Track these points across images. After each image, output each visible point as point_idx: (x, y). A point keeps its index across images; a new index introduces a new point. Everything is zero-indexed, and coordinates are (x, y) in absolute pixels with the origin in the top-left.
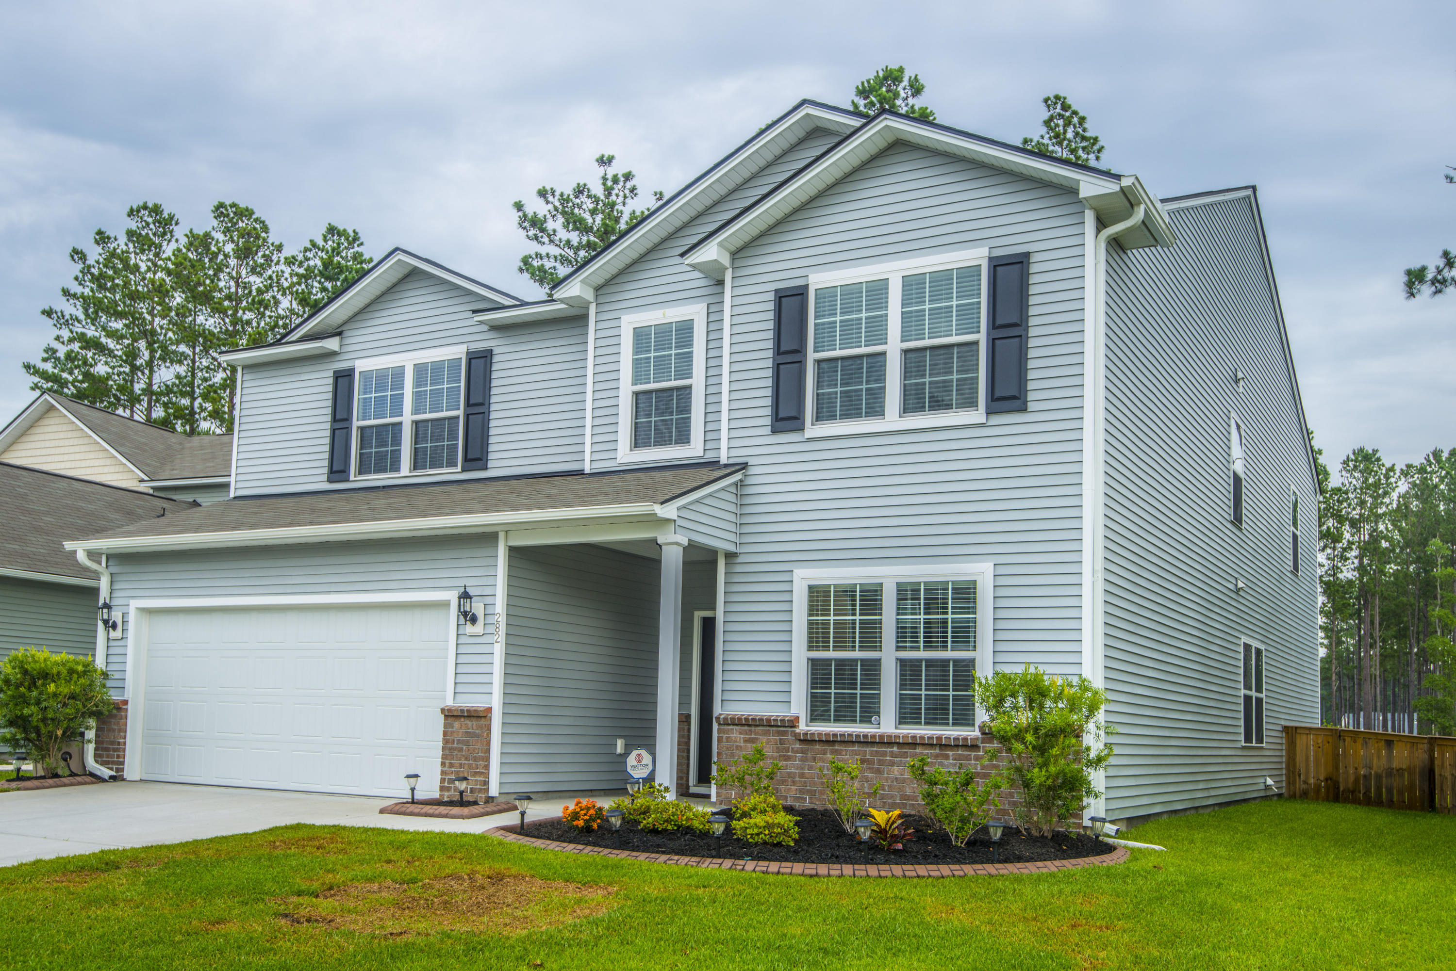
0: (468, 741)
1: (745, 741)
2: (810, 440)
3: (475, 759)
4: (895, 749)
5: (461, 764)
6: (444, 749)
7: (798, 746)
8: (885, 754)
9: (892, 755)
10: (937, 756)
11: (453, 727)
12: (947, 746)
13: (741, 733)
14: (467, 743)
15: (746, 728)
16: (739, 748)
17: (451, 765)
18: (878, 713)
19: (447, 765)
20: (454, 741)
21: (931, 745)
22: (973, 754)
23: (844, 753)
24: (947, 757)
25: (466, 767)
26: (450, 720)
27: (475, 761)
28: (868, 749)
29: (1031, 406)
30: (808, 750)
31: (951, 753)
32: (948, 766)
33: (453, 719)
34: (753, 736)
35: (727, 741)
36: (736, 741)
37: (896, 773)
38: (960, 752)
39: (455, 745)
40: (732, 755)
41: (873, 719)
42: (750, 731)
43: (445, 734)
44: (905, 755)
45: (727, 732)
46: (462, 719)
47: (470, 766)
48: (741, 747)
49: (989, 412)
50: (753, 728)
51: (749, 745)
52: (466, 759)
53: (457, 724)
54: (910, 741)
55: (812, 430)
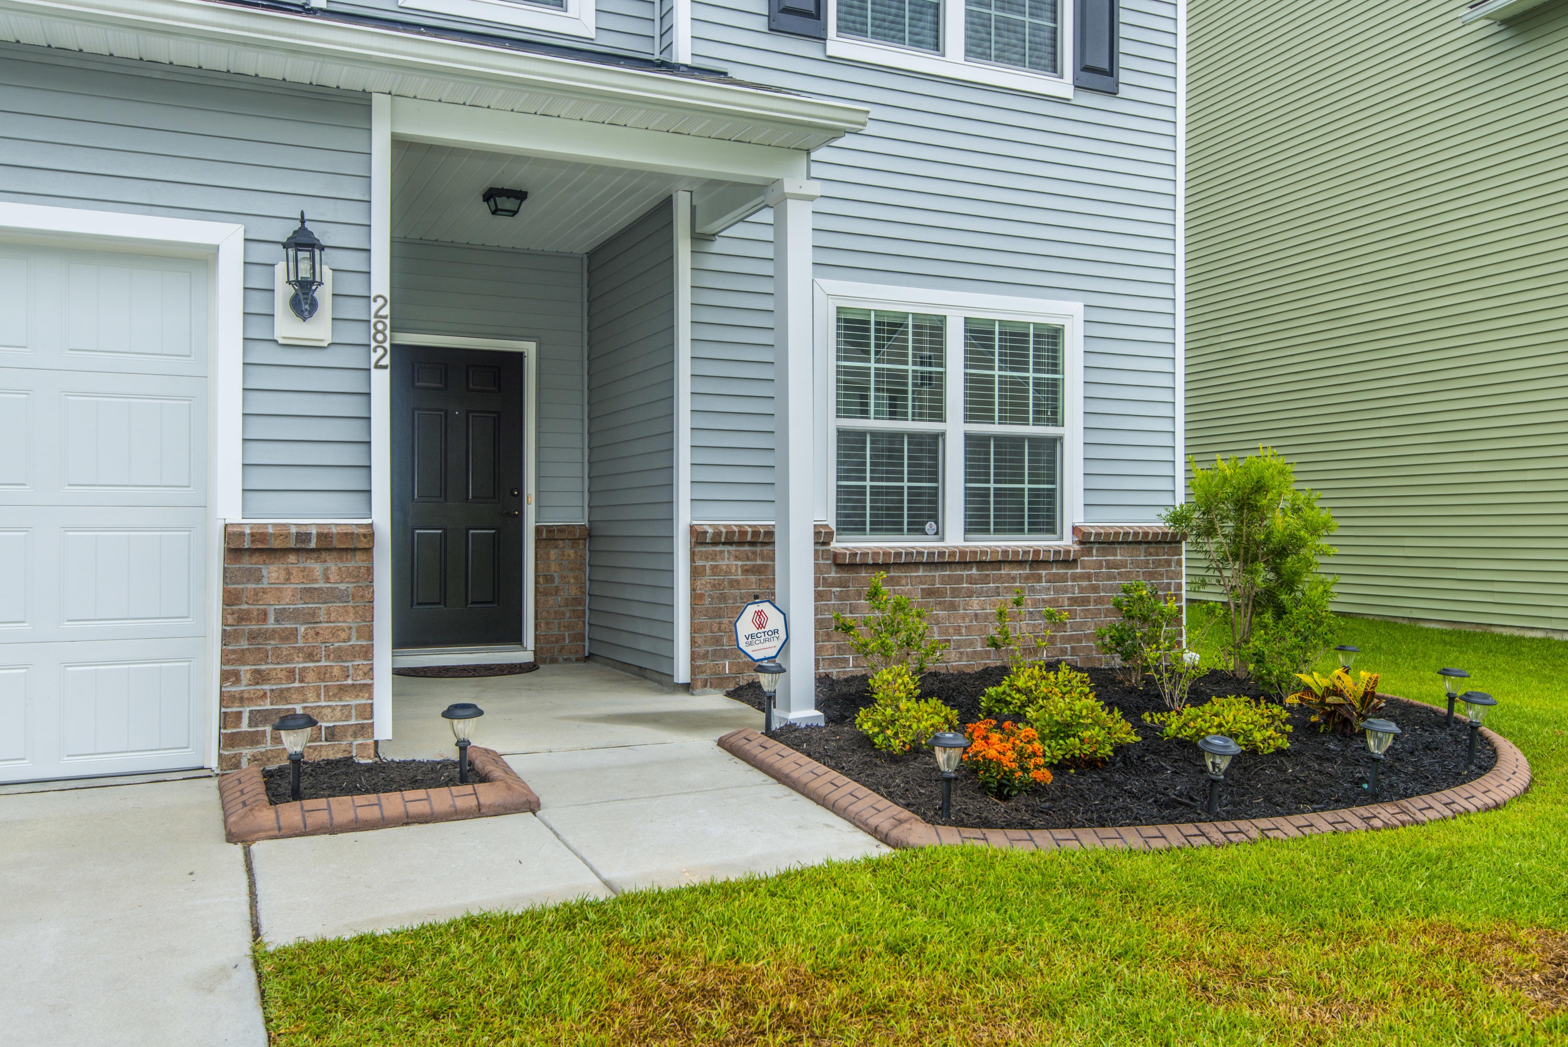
0: (314, 614)
1: (746, 571)
2: (833, 60)
3: (339, 655)
4: (974, 571)
5: (292, 671)
6: (226, 637)
7: (833, 575)
8: (960, 580)
9: (971, 580)
10: (1027, 578)
11: (259, 580)
12: (1046, 563)
13: (737, 558)
14: (310, 618)
15: (747, 548)
16: (734, 584)
17: (259, 677)
18: (934, 517)
19: (245, 677)
20: (265, 613)
21: (1021, 563)
22: (1070, 572)
23: (904, 582)
24: (1039, 579)
25: (311, 676)
26: (247, 563)
27: (339, 658)
28: (937, 574)
29: (1123, 91)
30: (847, 581)
31: (1044, 573)
32: (1040, 592)
33: (255, 559)
34: (759, 562)
35: (714, 574)
36: (730, 573)
37: (976, 607)
38: (1054, 571)
39: (271, 624)
40: (723, 598)
41: (927, 526)
42: (754, 553)
43: (230, 599)
44: (985, 580)
45: (713, 556)
46: (292, 558)
47: (323, 674)
48: (737, 581)
49: (1079, 87)
50: (758, 549)
51: (753, 578)
52: (310, 657)
53: (272, 572)
54: (1000, 558)
55: (838, 45)
